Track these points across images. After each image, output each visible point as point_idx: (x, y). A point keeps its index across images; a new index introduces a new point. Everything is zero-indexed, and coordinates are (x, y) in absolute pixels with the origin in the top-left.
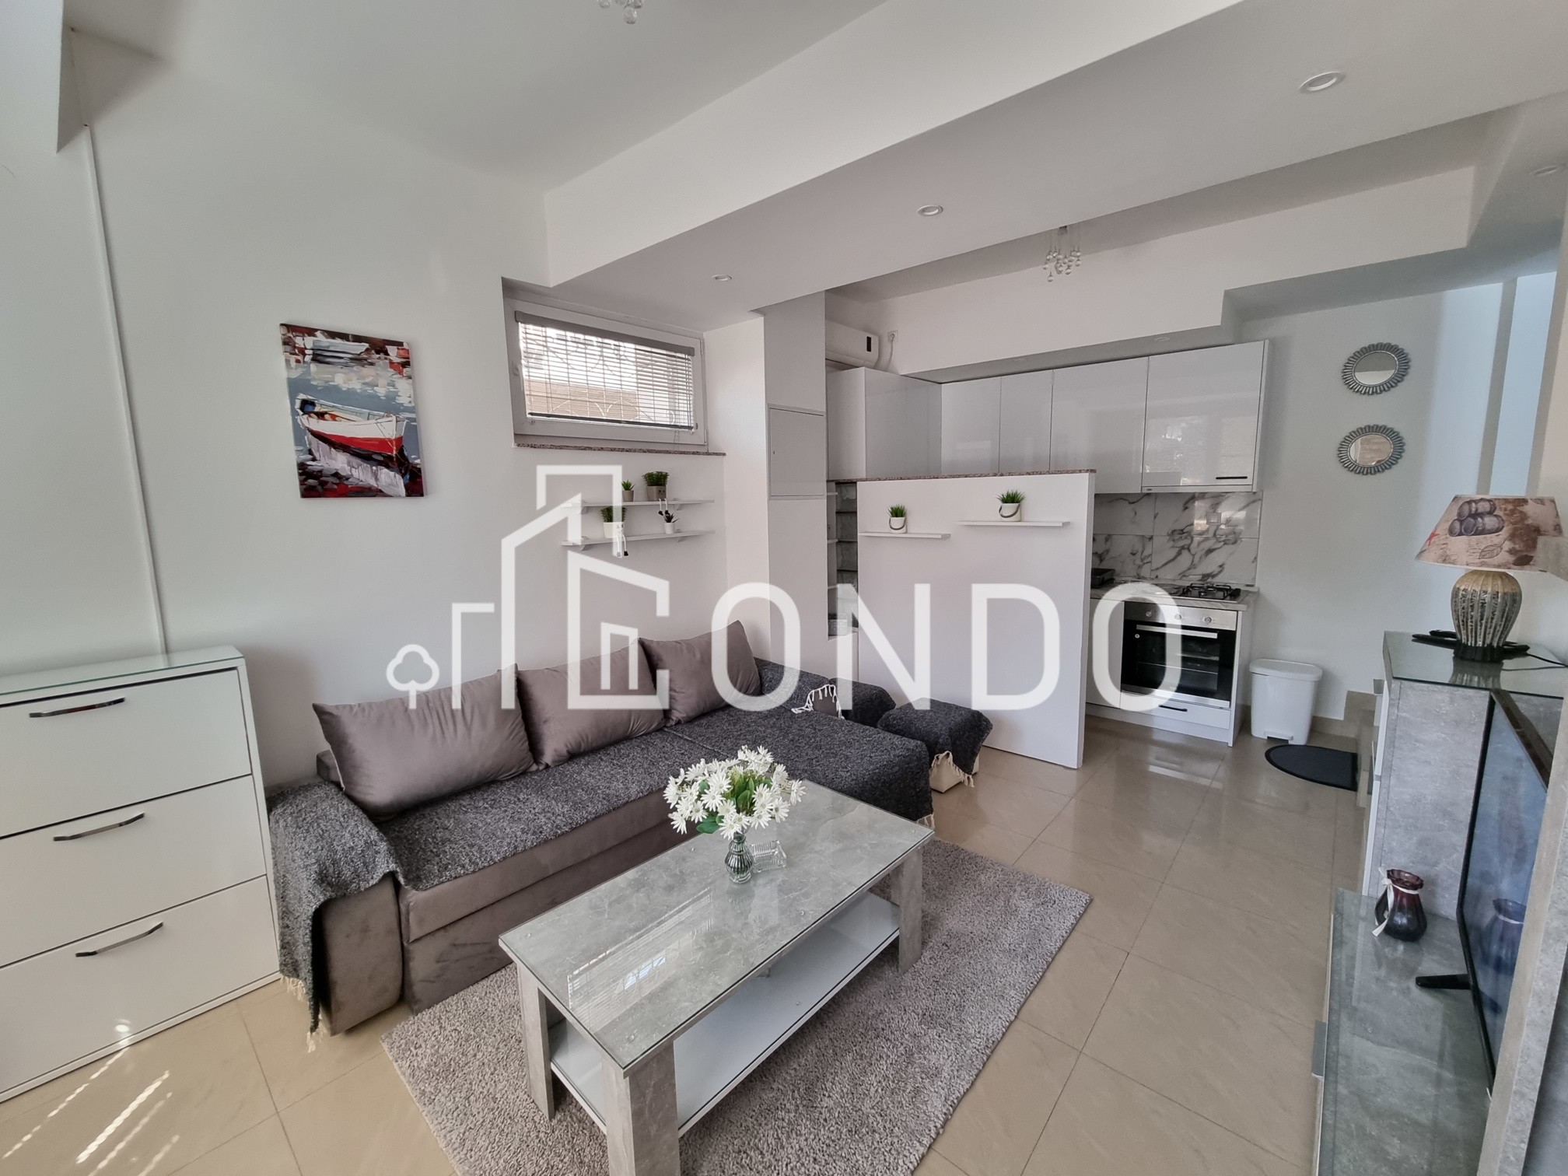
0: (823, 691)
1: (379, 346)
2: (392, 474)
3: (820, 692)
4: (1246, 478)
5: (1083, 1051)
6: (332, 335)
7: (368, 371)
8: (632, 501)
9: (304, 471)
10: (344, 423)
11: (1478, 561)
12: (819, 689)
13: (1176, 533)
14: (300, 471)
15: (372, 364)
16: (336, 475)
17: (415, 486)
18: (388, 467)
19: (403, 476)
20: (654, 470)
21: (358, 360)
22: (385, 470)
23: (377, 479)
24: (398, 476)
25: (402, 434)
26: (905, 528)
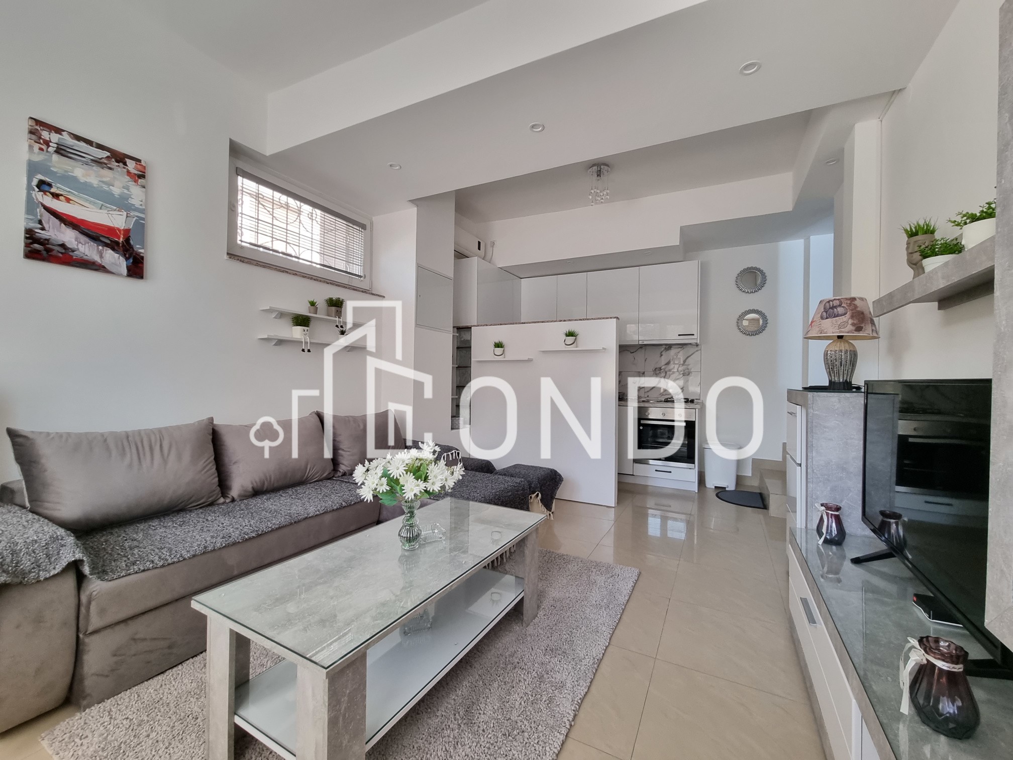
0: (452, 454)
1: (120, 158)
2: (117, 255)
3: (450, 455)
4: (693, 335)
5: (657, 657)
6: (78, 138)
7: (106, 172)
8: (316, 314)
9: (30, 236)
10: (77, 207)
11: (838, 331)
12: (450, 453)
13: (657, 370)
14: (28, 236)
15: (110, 169)
16: (63, 246)
17: (136, 268)
18: (113, 249)
19: (127, 259)
20: (334, 297)
21: (98, 162)
22: (110, 251)
23: (101, 257)
24: (122, 259)
25: (131, 227)
26: (503, 355)
